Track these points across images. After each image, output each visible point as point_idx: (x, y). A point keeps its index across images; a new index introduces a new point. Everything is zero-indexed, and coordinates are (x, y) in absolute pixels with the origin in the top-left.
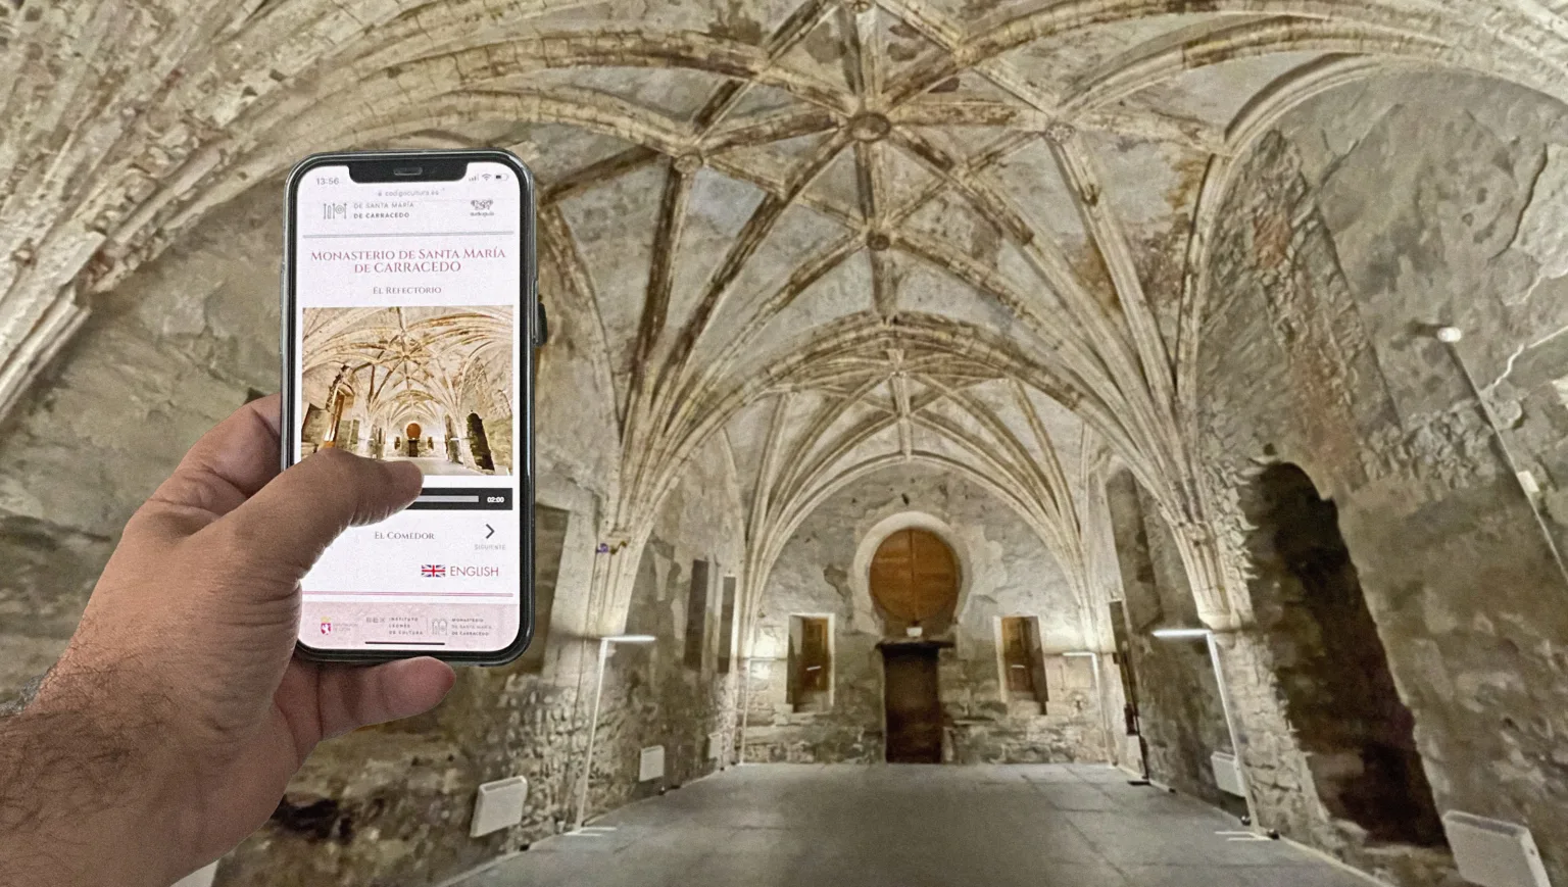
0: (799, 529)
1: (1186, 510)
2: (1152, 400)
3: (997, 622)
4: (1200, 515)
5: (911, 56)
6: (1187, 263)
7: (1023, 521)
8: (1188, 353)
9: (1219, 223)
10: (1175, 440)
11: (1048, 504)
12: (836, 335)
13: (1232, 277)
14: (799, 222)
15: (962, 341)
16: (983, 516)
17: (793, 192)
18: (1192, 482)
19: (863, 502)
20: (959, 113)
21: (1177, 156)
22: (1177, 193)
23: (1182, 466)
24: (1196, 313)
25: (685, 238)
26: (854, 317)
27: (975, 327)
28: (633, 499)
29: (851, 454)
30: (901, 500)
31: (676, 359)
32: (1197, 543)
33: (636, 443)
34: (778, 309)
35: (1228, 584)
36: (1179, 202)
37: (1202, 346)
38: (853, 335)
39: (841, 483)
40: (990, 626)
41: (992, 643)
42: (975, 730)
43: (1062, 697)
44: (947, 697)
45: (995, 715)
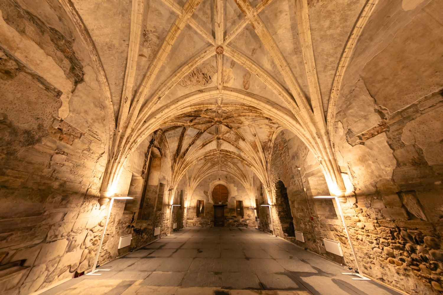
0: (199, 184)
1: (268, 186)
2: (263, 167)
3: (235, 202)
4: (270, 187)
5: (226, 113)
6: (270, 146)
7: (241, 183)
8: (269, 160)
9: (275, 142)
10: (266, 174)
11: (246, 181)
12: (210, 153)
13: (276, 151)
14: (206, 135)
15: (232, 155)
16: (234, 182)
17: (205, 131)
18: (269, 181)
19: (211, 179)
20: (234, 121)
21: (269, 130)
22: (269, 135)
23: (267, 179)
24: (271, 154)
25: (186, 137)
26: (213, 150)
27: (234, 153)
28: (174, 181)
29: (209, 170)
30: (218, 179)
31: (182, 157)
32: (269, 191)
33: (175, 172)
34: (200, 149)
35: (273, 198)
36: (269, 137)
37: (271, 160)
38: (213, 153)
39: (207, 175)
40: (234, 202)
41: (234, 205)
42: (230, 221)
43: (246, 215)
44: (226, 215)
45: (234, 218)
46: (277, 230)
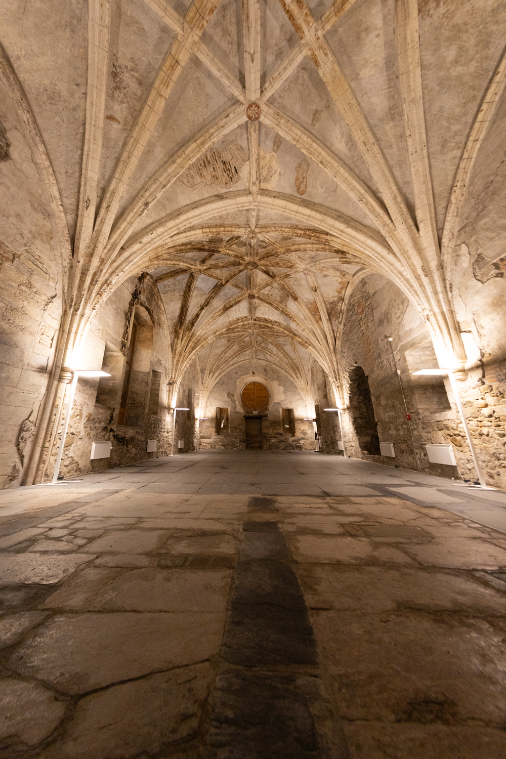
0: (219, 381)
1: (336, 378)
2: (329, 347)
3: (281, 410)
4: (339, 379)
5: (265, 247)
6: (341, 310)
7: (290, 380)
8: (340, 335)
9: (349, 301)
10: (334, 359)
11: (299, 376)
12: (237, 323)
13: (351, 316)
14: (229, 290)
15: (275, 327)
16: (278, 378)
17: (227, 282)
18: (338, 370)
19: (239, 373)
20: (278, 264)
21: (340, 280)
22: (339, 290)
23: (336, 366)
24: (342, 324)
25: (194, 293)
26: (242, 318)
27: (279, 323)
28: (176, 370)
29: (236, 358)
30: (252, 373)
31: (189, 329)
32: (338, 387)
33: (177, 354)
34: (220, 315)
35: (345, 397)
36: (340, 293)
37: (343, 333)
38: (242, 323)
39: (232, 367)
40: (279, 411)
41: (279, 416)
42: (273, 441)
43: (299, 431)
44: (265, 431)
45: (279, 436)
46: (351, 448)
